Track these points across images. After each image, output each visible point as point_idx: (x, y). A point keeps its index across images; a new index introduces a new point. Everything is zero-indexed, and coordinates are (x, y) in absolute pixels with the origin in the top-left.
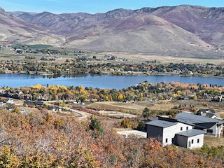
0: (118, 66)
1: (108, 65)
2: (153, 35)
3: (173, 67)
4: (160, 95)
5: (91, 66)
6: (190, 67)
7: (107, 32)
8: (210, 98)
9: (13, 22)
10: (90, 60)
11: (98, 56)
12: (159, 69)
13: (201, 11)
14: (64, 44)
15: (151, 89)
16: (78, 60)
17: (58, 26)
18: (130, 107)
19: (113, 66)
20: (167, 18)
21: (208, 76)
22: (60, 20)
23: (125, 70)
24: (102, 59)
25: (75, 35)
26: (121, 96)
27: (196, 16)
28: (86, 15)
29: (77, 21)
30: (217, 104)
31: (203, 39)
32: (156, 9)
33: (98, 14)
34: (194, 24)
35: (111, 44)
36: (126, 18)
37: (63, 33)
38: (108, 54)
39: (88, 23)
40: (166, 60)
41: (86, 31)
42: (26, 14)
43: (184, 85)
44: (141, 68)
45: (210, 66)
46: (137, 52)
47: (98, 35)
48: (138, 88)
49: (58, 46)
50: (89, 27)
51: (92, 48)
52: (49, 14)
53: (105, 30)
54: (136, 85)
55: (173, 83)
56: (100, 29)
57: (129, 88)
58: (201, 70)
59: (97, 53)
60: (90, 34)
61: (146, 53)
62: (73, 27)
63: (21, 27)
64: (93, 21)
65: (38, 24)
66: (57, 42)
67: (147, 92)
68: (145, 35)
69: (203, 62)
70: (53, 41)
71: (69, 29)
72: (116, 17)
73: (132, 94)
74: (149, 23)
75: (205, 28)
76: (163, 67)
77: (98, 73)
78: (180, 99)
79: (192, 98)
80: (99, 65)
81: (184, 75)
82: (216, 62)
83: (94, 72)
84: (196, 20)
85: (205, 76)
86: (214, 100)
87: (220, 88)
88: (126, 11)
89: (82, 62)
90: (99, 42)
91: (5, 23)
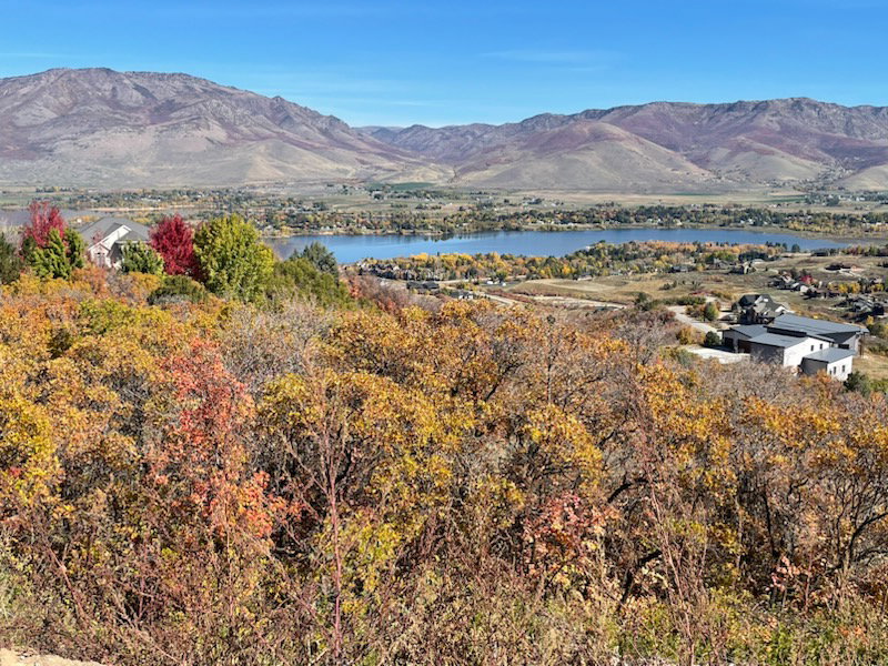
0: (549, 215)
1: (531, 213)
2: (605, 158)
3: (647, 212)
4: (632, 263)
5: (503, 218)
6: (675, 213)
7: (524, 156)
8: (726, 268)
9: (363, 146)
10: (499, 205)
11: (512, 199)
12: (621, 217)
13: (688, 111)
14: (452, 180)
15: (614, 253)
16: (480, 207)
17: (438, 149)
18: (586, 288)
19: (541, 216)
20: (626, 127)
21: (709, 226)
22: (441, 139)
23: (563, 222)
24: (520, 202)
25: (470, 163)
26: (567, 270)
27: (680, 121)
28: (486, 128)
29: (470, 138)
30: (740, 278)
31: (693, 162)
32: (609, 111)
33: (508, 126)
34: (676, 135)
35: (533, 178)
36: (557, 129)
37: (449, 160)
38: (528, 194)
39: (490, 141)
40: (631, 201)
41: (489, 156)
42: (383, 132)
43: (673, 246)
44: (590, 216)
45: (710, 209)
46: (578, 189)
47: (509, 161)
48: (591, 253)
49: (441, 183)
50: (493, 149)
51: (500, 185)
52: (423, 128)
53: (520, 153)
54: (588, 248)
55: (651, 241)
56: (514, 152)
57: (577, 254)
58: (696, 217)
59: (509, 193)
60: (497, 161)
61: (594, 191)
62: (465, 151)
63: (379, 154)
64: (500, 138)
65: (404, 147)
66: (440, 178)
67: (608, 259)
68: (592, 159)
69: (695, 202)
70: (433, 175)
71: (458, 154)
72: (539, 129)
73: (584, 265)
74: (598, 137)
75: (696, 142)
76: (627, 213)
77: (517, 229)
78: (672, 271)
79: (694, 269)
80: (517, 215)
81: (667, 227)
82: (721, 201)
83: (510, 225)
84: (680, 128)
85: (704, 226)
86: (733, 272)
87: (735, 248)
88: (556, 117)
89: (486, 210)
90: (513, 174)
91: (352, 148)
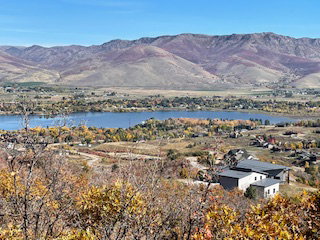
0: (120, 102)
1: (108, 101)
2: (154, 68)
3: (180, 101)
4: (170, 132)
5: (91, 104)
6: (195, 101)
7: (104, 65)
8: (225, 135)
10: (88, 96)
11: (97, 92)
12: (164, 103)
13: (203, 40)
14: (58, 80)
15: (159, 126)
16: (76, 97)
17: (49, 60)
18: (141, 148)
19: (115, 102)
20: (167, 49)
21: (217, 109)
22: (52, 54)
23: (128, 106)
24: (102, 94)
25: (70, 69)
26: (129, 136)
27: (199, 45)
28: (80, 48)
29: (70, 54)
30: (234, 141)
31: (207, 70)
32: (156, 39)
33: (94, 47)
34: (197, 54)
35: (110, 79)
36: (124, 50)
37: (56, 67)
38: (107, 89)
39: (83, 56)
40: (170, 94)
41: (82, 65)
42: (13, 49)
43: (194, 121)
44: (145, 103)
45: (217, 99)
46: (138, 87)
47: (94, 68)
48: (145, 126)
49: (51, 82)
50: (86, 61)
51: (89, 84)
52: (39, 47)
53: (101, 64)
54: (143, 123)
55: (182, 118)
56: (98, 63)
57: (136, 127)
58: (209, 103)
59: (95, 89)
61: (148, 88)
62: (66, 62)
64: (89, 55)
65: (27, 59)
66: (50, 78)
67: (155, 129)
68: (146, 68)
69: (209, 95)
70: (46, 77)
71: (62, 63)
72: (113, 49)
73: (140, 133)
74: (149, 54)
75: (208, 58)
76: (168, 101)
77: (99, 111)
78: (193, 136)
79: (207, 135)
80: (99, 102)
81: (192, 110)
82: (224, 94)
83: (95, 109)
84: (199, 50)
85: (214, 109)
87: (232, 122)
88: (124, 42)
89: (80, 99)
90: (97, 77)
